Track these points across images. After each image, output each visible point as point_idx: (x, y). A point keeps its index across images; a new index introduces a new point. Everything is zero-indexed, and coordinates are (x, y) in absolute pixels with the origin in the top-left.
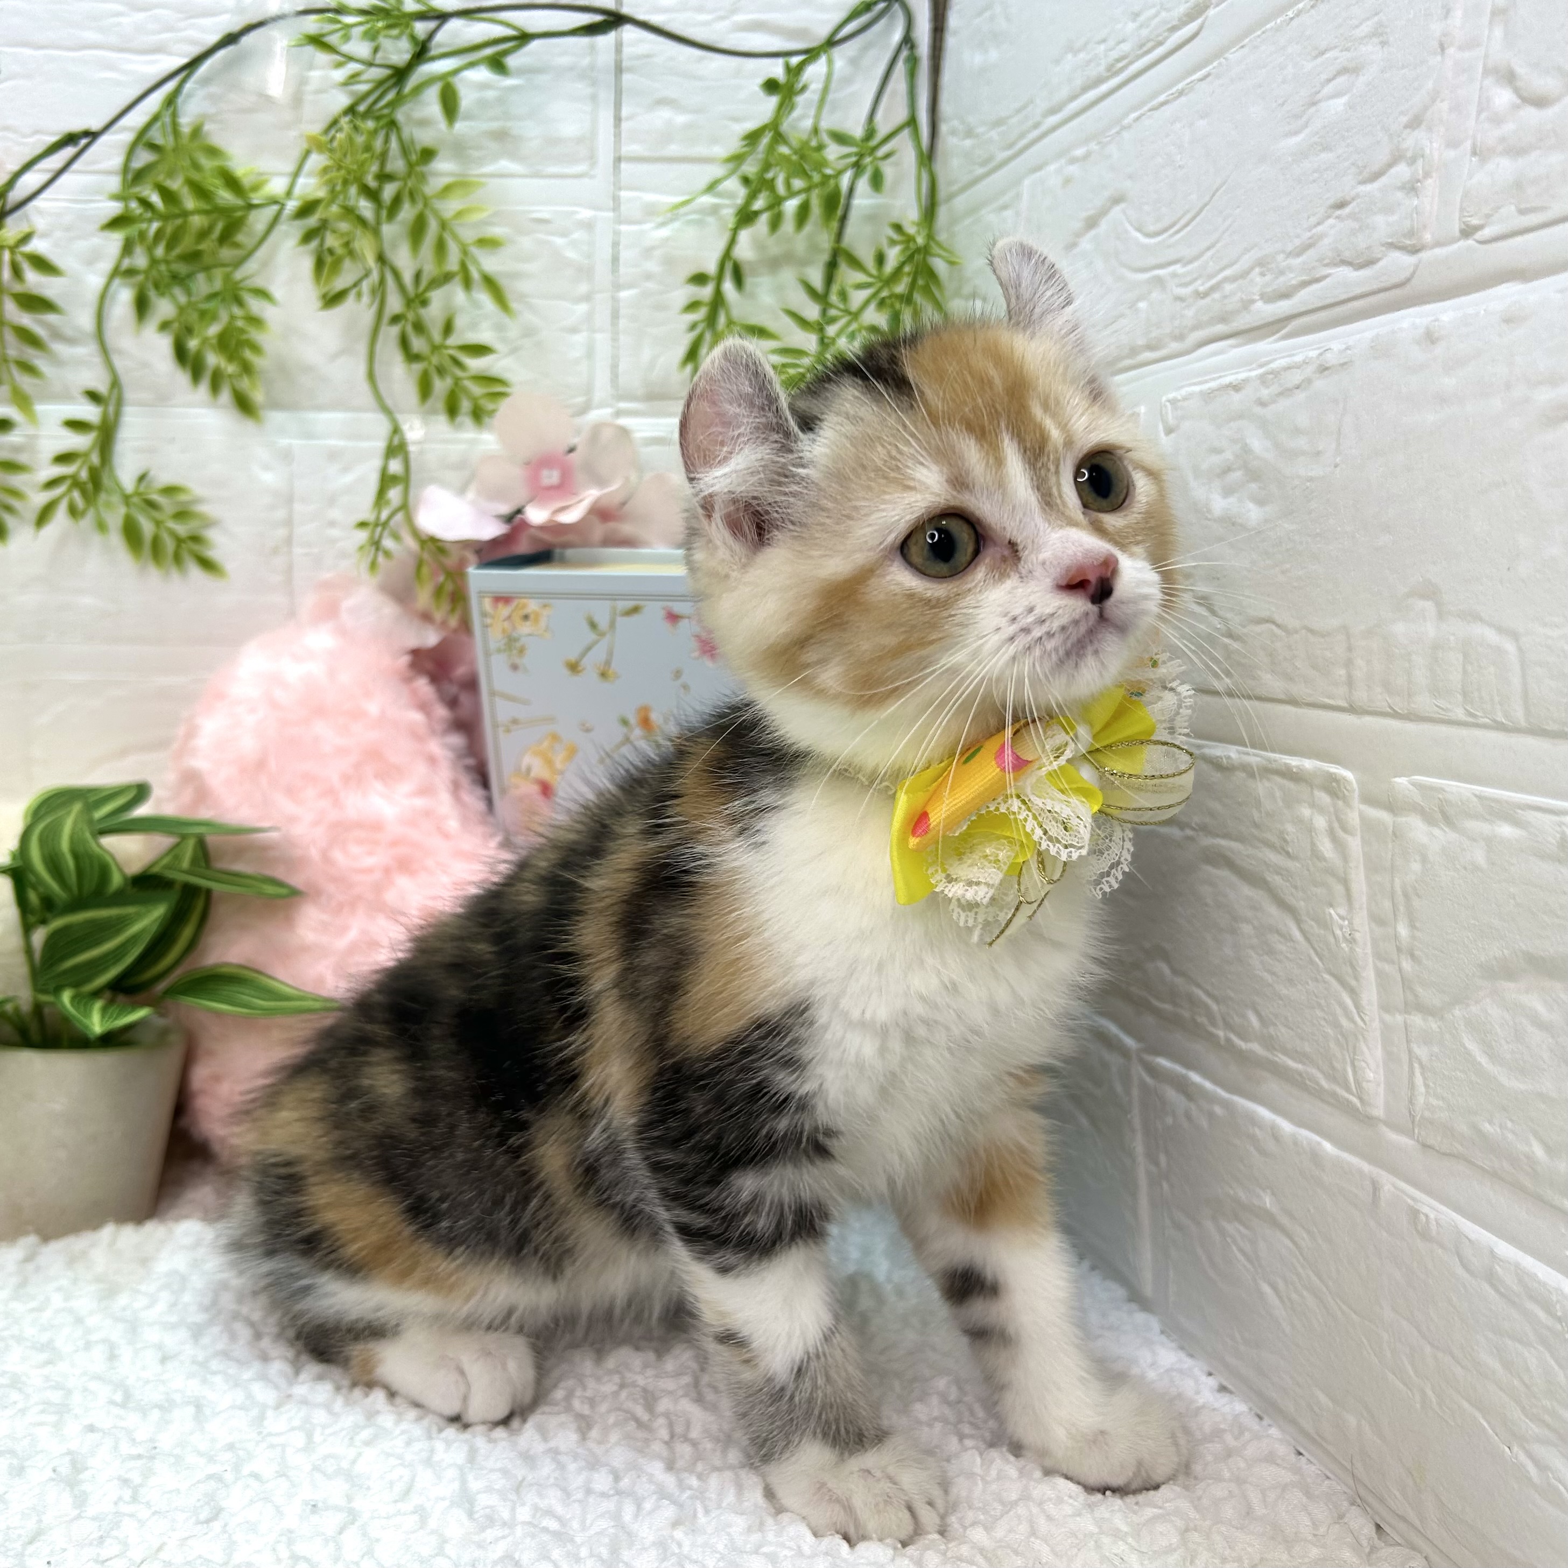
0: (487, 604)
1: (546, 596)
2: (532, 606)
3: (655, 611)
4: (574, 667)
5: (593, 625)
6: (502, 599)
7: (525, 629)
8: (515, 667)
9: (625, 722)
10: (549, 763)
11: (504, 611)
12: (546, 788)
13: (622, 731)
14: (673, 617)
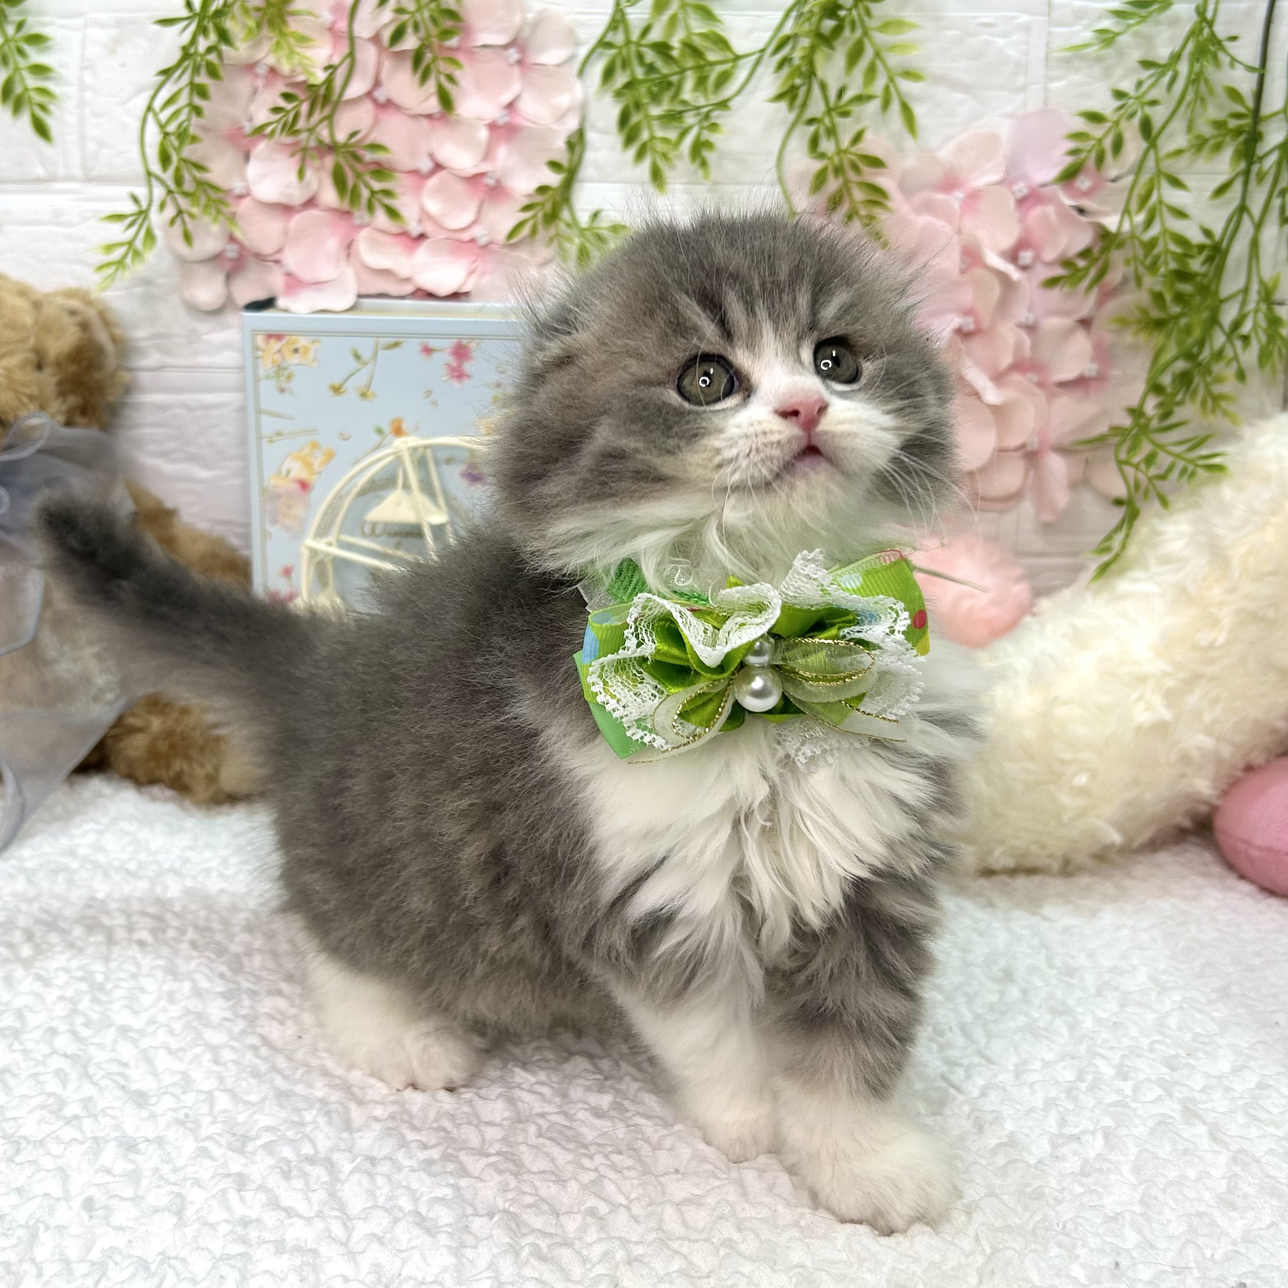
0: (260, 340)
1: (314, 334)
2: (302, 341)
3: (412, 346)
4: (337, 390)
5: (357, 357)
6: (276, 336)
7: (295, 359)
8: (282, 390)
9: (380, 431)
10: (308, 465)
11: (275, 345)
12: (304, 485)
13: (377, 438)
14: (428, 350)
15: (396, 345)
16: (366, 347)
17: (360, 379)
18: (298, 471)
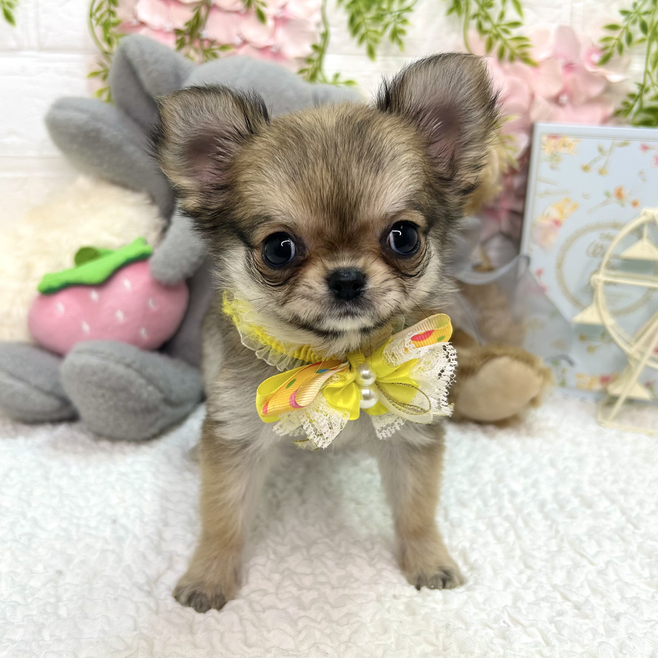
0: (545, 138)
1: (579, 136)
2: (569, 140)
3: (636, 145)
4: (586, 168)
5: (601, 150)
6: (554, 136)
7: (563, 150)
8: (552, 168)
9: (607, 194)
10: (562, 212)
11: (553, 141)
12: (557, 223)
13: (605, 198)
14: (645, 148)
15: (625, 144)
16: (607, 144)
17: (601, 163)
18: (555, 214)
